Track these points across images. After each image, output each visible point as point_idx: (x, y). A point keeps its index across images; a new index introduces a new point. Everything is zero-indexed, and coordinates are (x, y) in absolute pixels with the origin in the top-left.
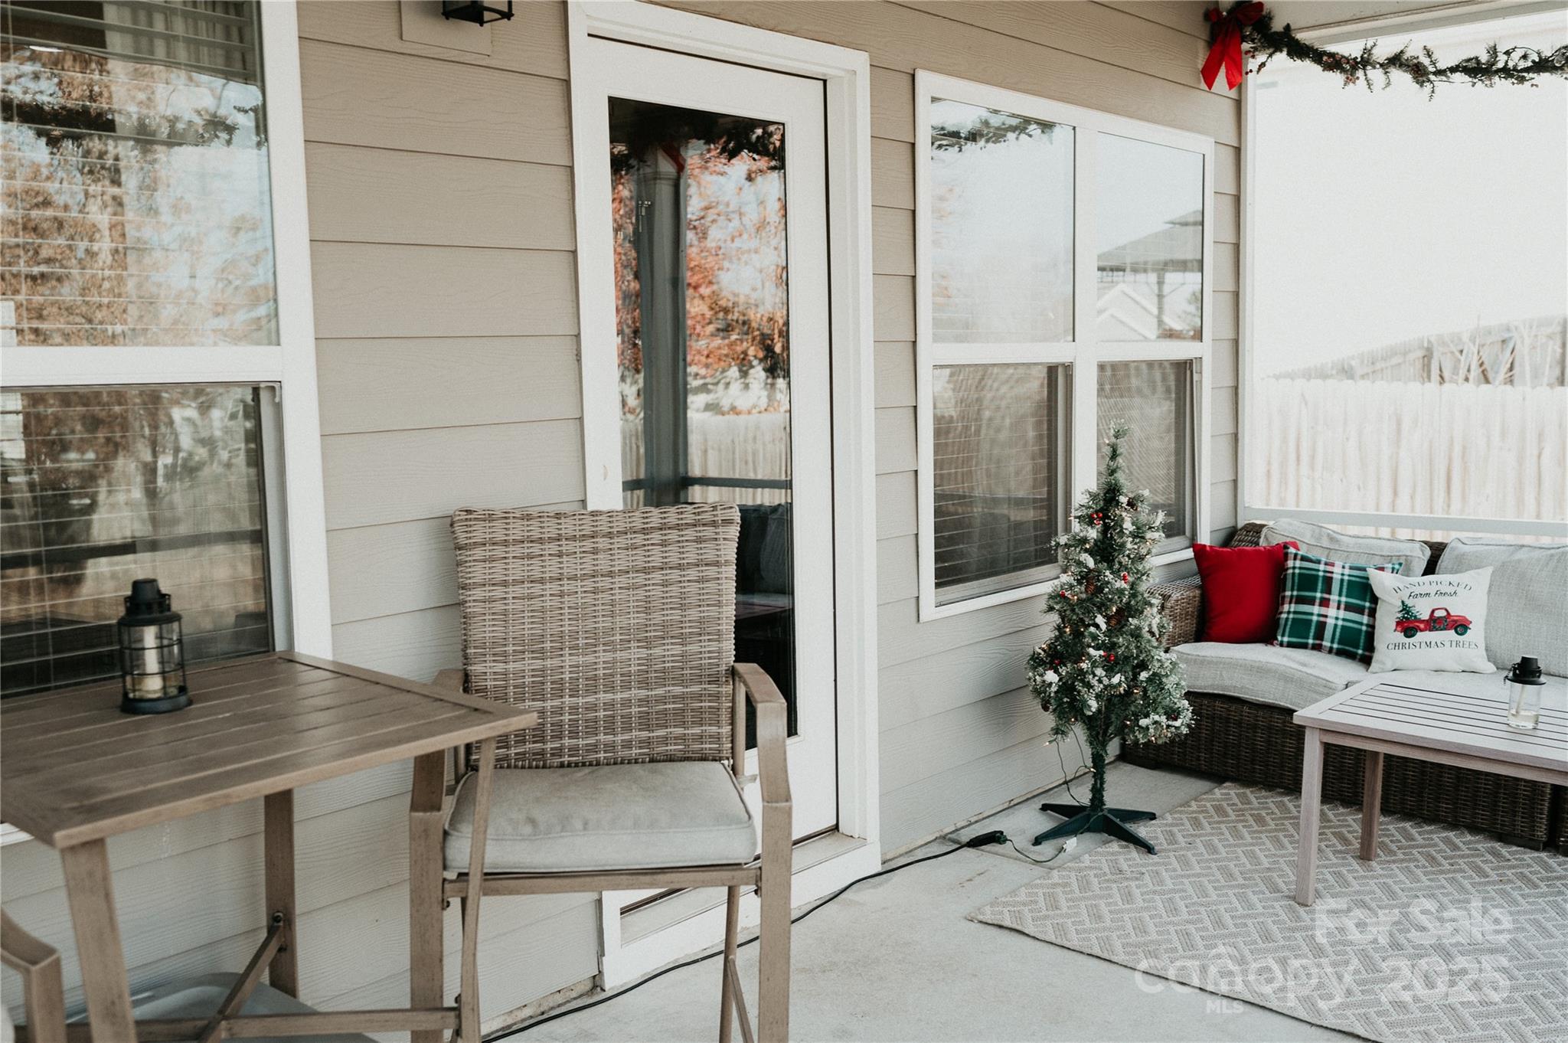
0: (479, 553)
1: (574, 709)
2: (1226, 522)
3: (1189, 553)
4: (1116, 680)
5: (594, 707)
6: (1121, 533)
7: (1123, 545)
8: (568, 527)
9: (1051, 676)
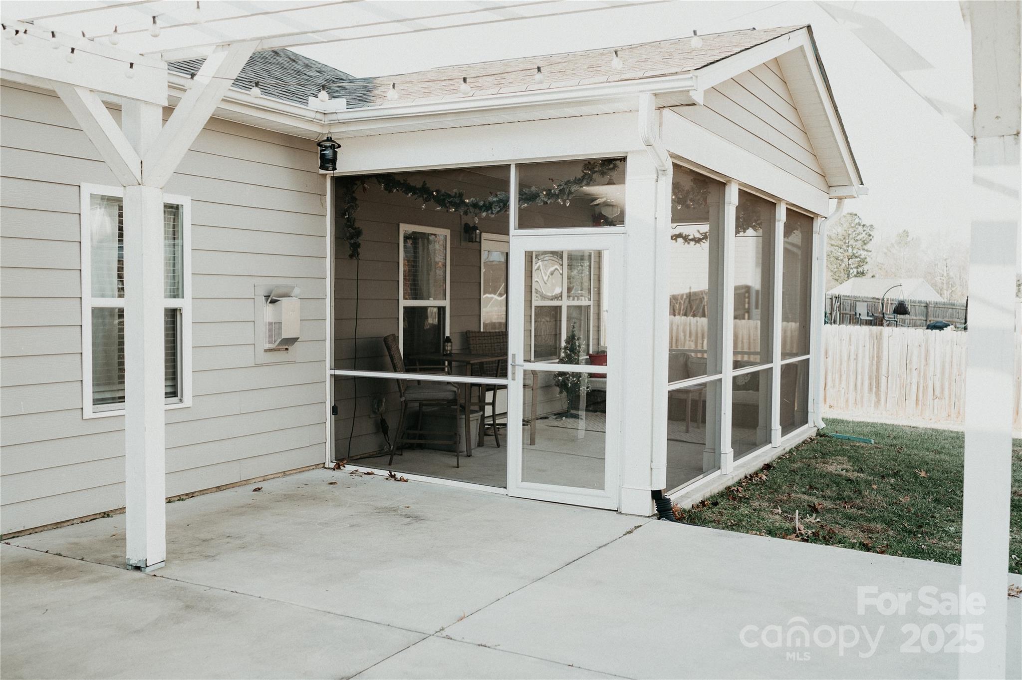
0: (471, 339)
1: (489, 367)
2: (596, 349)
3: (588, 357)
4: (575, 379)
5: (492, 367)
6: (576, 345)
7: (576, 349)
8: (477, 335)
9: (560, 378)
